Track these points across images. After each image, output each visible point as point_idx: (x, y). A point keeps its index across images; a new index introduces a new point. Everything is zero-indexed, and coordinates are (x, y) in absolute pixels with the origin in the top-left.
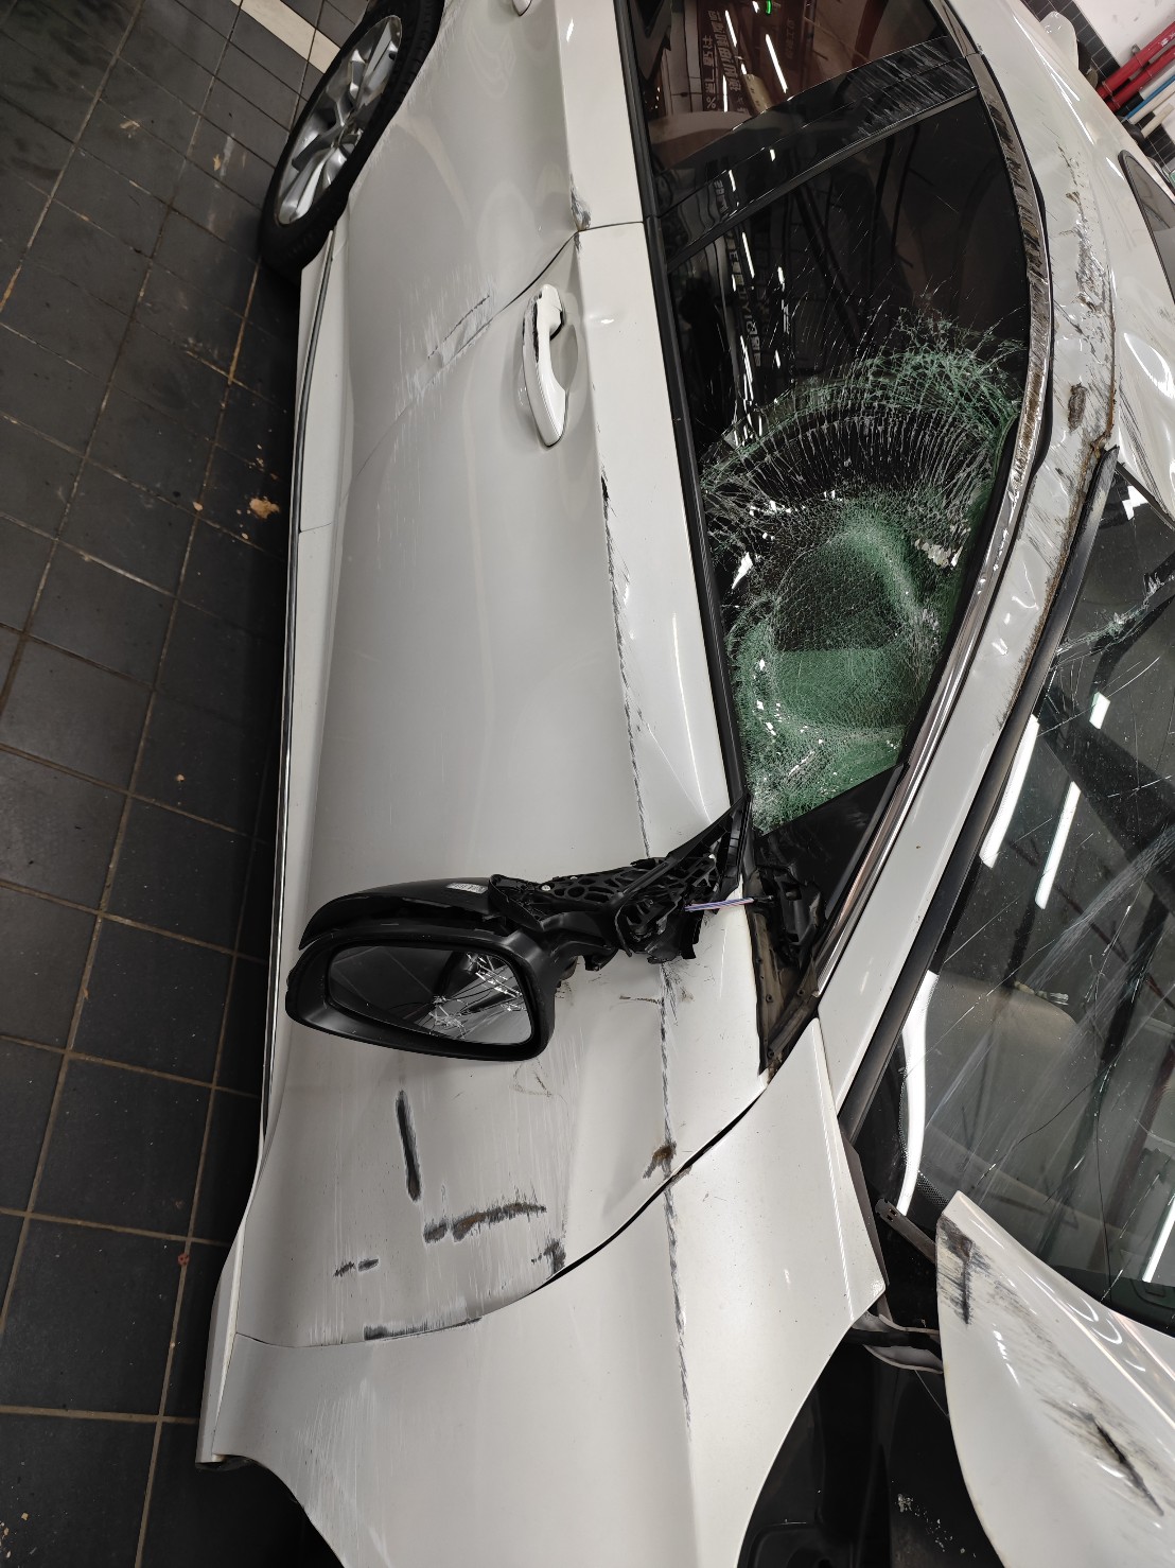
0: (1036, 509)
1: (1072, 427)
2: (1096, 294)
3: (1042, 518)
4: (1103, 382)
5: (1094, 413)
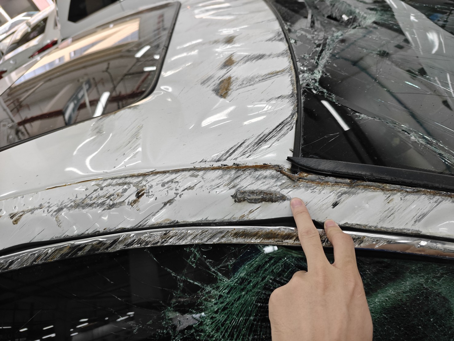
0: (382, 220)
1: (283, 198)
2: (125, 190)
3: (390, 214)
4: (221, 177)
5: (260, 182)
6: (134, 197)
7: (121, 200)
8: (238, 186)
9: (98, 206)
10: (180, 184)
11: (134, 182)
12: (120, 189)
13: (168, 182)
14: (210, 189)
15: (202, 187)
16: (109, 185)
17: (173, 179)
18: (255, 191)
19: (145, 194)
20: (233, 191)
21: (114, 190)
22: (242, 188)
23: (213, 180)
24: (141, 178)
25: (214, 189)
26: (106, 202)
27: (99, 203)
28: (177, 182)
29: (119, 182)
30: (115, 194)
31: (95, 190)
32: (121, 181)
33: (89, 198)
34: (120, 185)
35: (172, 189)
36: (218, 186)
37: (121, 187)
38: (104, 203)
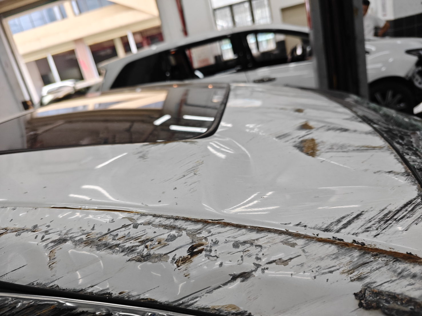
4: (336, 256)
5: (405, 282)
6: (184, 253)
7: (163, 251)
8: (367, 280)
9: (122, 251)
10: (264, 251)
11: (189, 229)
12: (165, 234)
13: (245, 242)
14: (317, 272)
15: (302, 265)
16: (149, 223)
17: (254, 240)
18: (398, 295)
19: (204, 253)
20: (358, 286)
21: (155, 232)
22: (374, 285)
23: (322, 259)
24: (200, 226)
25: (323, 274)
26: (138, 248)
27: (127, 246)
28: (260, 246)
29: (164, 224)
30: (155, 239)
31: (124, 226)
32: (168, 222)
33: (111, 235)
34: (165, 228)
35: (250, 256)
36: (330, 270)
37: (167, 231)
38: (133, 249)
